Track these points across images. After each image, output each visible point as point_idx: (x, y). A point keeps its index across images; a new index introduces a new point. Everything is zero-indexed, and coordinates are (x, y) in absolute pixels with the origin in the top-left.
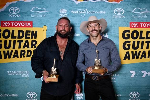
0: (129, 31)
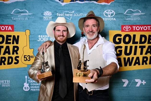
0: (120, 35)
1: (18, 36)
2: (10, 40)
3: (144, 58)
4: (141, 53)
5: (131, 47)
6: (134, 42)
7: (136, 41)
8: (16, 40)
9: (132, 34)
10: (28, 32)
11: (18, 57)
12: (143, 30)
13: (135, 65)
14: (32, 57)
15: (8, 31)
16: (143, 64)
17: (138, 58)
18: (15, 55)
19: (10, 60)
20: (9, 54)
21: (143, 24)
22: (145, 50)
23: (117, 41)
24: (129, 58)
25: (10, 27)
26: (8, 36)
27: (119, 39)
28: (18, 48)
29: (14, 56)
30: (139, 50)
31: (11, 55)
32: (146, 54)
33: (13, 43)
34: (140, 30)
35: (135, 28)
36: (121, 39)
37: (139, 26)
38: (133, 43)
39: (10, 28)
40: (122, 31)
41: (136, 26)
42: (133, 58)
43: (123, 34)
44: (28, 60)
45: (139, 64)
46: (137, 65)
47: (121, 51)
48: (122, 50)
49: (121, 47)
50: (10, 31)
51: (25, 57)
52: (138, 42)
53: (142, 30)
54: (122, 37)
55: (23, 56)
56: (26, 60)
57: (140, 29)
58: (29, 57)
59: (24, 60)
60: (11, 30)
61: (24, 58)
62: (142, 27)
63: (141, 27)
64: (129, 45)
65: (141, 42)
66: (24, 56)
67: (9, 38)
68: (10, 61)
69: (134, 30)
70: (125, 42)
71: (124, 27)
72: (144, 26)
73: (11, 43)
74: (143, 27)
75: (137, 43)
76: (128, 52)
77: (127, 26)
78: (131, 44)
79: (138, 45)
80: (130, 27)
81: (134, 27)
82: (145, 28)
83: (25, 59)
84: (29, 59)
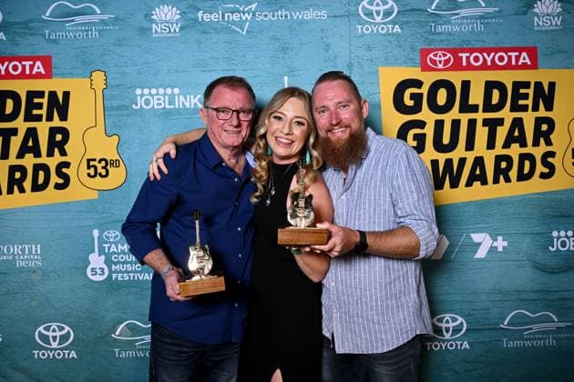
1: (67, 95)
2: (40, 106)
3: (499, 159)
4: (491, 145)
5: (456, 124)
6: (466, 107)
7: (471, 102)
8: (60, 105)
9: (456, 78)
10: (99, 78)
11: (67, 165)
12: (494, 67)
13: (469, 184)
14: (115, 163)
15: (31, 76)
16: (496, 181)
17: (479, 161)
18: (58, 158)
19: (41, 174)
20: (38, 155)
21: (492, 45)
22: (502, 133)
23: (409, 102)
24: (449, 162)
25: (38, 63)
26: (31, 95)
27: (413, 96)
28: (65, 133)
29: (52, 163)
30: (482, 133)
31: (44, 159)
32: (506, 145)
33: (50, 118)
34: (484, 67)
35: (468, 58)
36: (421, 95)
37: (481, 51)
38: (462, 110)
39: (39, 67)
40: (425, 68)
41: (471, 51)
42: (462, 161)
43: (428, 79)
44: (100, 175)
45: (484, 182)
46: (477, 184)
47: (420, 139)
48: (424, 135)
49: (422, 124)
50: (39, 76)
51: (92, 163)
52: (477, 106)
53: (489, 63)
54: (424, 90)
55: (84, 163)
56: (92, 174)
57: (485, 60)
58: (103, 163)
59: (89, 175)
60: (43, 72)
61: (89, 167)
62: (489, 55)
63: (485, 54)
64: (447, 118)
65: (488, 107)
66: (89, 161)
67: (36, 100)
68: (41, 180)
69: (464, 64)
70: (434, 108)
71: (431, 55)
72: (496, 50)
73: (44, 118)
74: (492, 54)
75: (474, 109)
76: (446, 140)
77: (440, 53)
78: (454, 113)
79: (480, 116)
80: (449, 55)
81: (464, 55)
82: (501, 59)
83: (92, 171)
84: (104, 173)
